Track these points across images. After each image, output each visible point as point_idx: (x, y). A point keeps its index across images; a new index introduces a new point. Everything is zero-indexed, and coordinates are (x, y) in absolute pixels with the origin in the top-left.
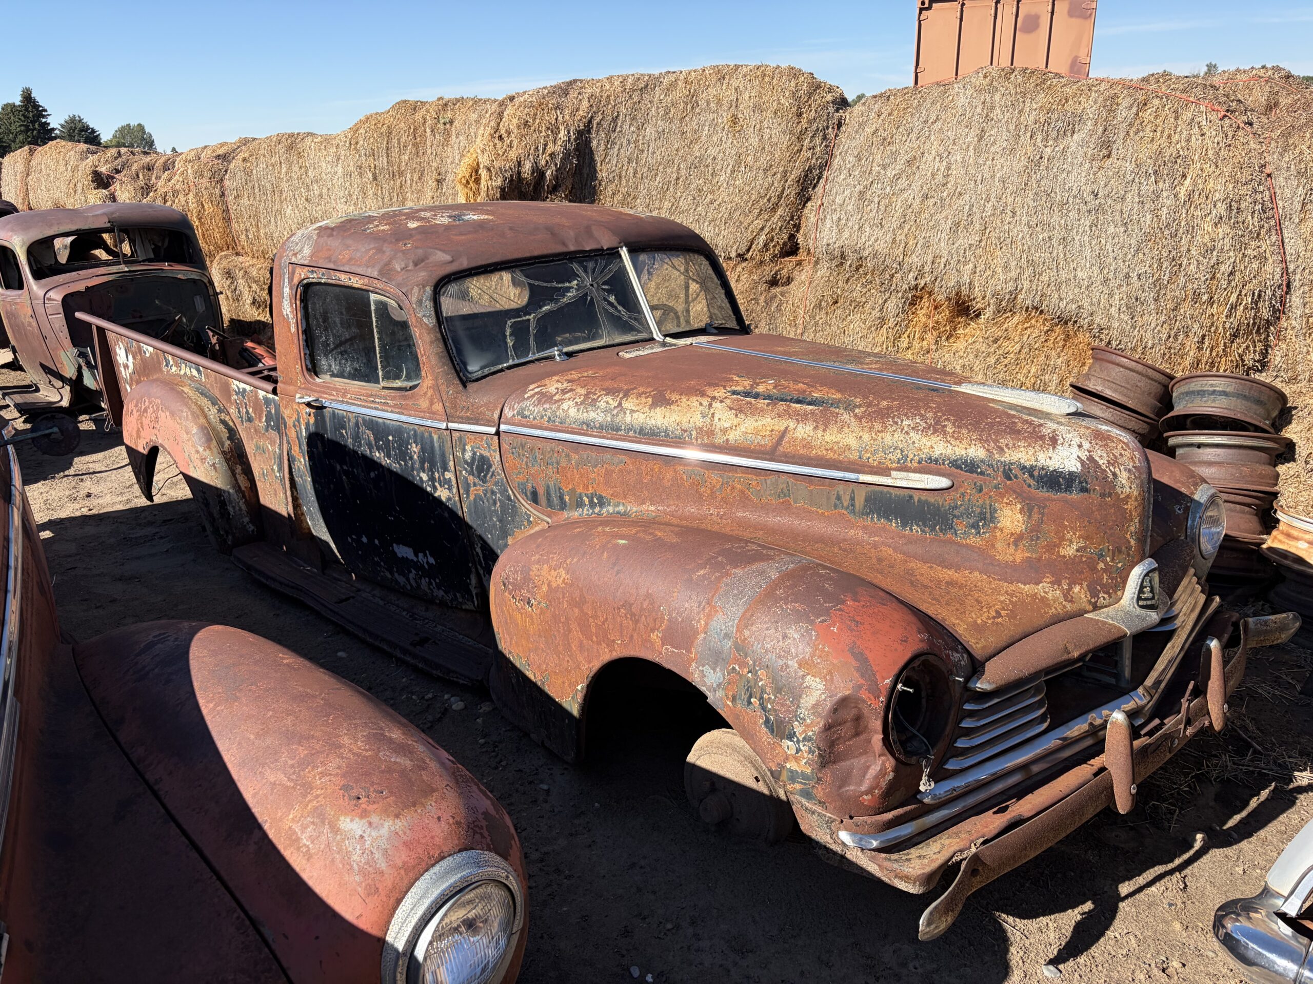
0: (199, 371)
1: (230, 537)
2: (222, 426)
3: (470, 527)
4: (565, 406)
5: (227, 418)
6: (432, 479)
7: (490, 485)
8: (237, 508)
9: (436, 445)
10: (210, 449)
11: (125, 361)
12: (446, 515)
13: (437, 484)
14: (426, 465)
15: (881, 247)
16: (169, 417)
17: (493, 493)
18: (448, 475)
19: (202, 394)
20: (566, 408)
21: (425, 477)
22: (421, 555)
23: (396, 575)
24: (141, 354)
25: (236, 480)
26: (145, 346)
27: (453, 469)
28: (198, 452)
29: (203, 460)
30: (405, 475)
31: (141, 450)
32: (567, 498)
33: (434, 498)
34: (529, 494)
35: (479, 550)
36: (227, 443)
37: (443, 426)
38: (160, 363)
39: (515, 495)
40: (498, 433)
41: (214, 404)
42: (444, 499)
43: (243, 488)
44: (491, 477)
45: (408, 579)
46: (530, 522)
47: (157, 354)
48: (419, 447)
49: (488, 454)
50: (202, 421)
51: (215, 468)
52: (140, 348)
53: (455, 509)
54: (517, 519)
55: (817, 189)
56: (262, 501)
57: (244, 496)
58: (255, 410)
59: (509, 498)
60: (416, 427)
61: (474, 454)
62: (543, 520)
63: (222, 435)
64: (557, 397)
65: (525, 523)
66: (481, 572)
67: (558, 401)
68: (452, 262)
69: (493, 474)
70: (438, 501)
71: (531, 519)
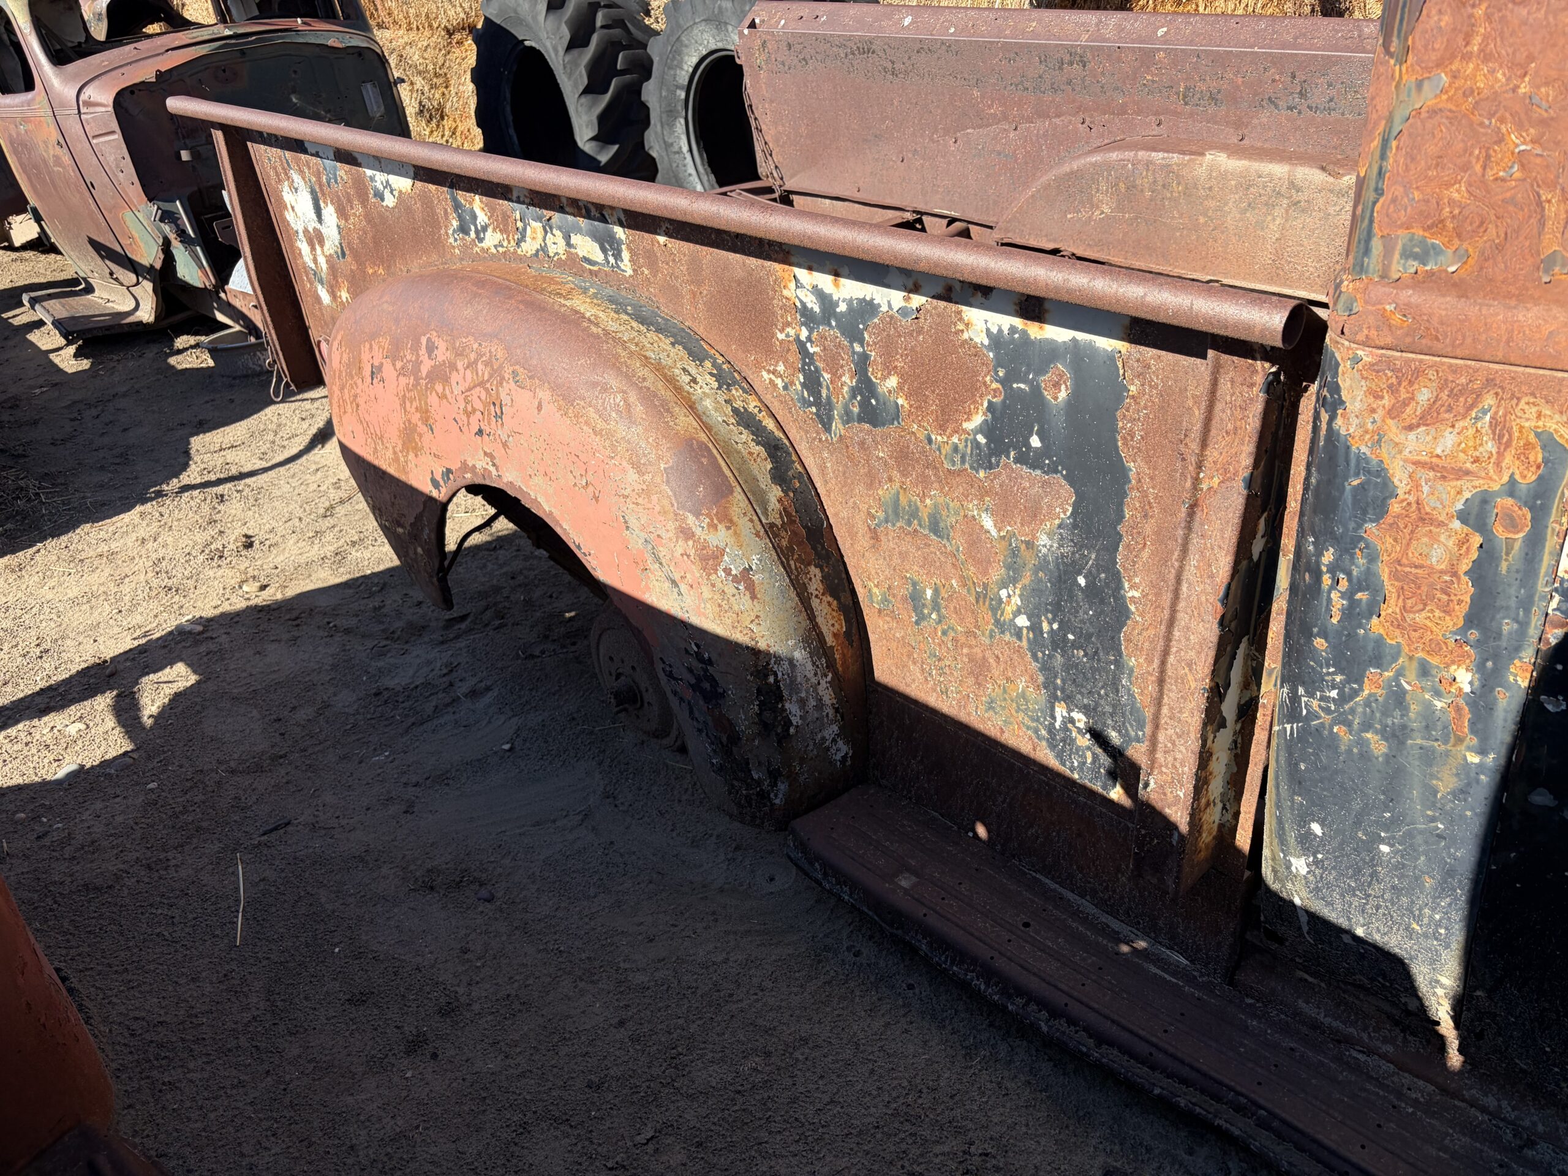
0: (608, 243)
1: (782, 787)
2: (746, 436)
5: (752, 405)
8: (812, 703)
10: (730, 524)
11: (313, 224)
16: (549, 408)
19: (642, 321)
24: (364, 201)
25: (812, 617)
26: (380, 177)
28: (687, 534)
29: (710, 559)
31: (428, 488)
36: (775, 493)
38: (434, 223)
41: (698, 356)
43: (830, 640)
47: (426, 201)
50: (684, 421)
51: (751, 588)
52: (361, 188)
56: (885, 671)
57: (831, 665)
63: (754, 468)
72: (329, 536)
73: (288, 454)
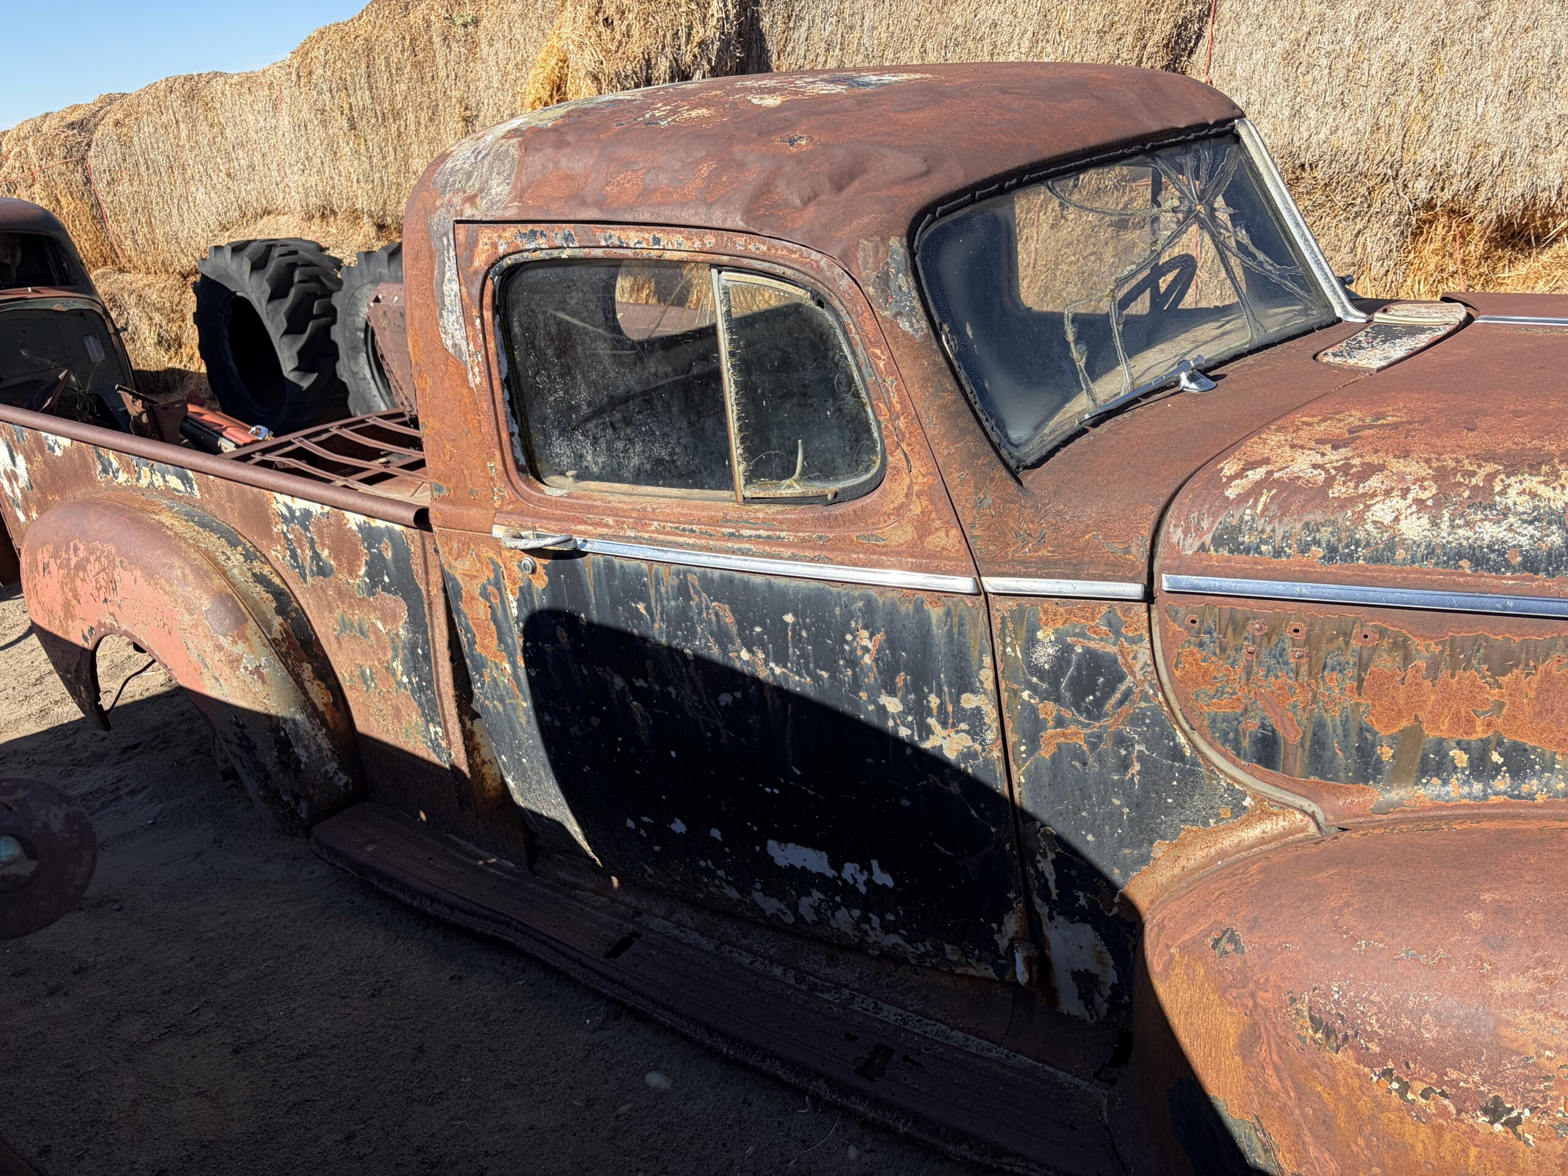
0: (185, 479)
1: (304, 805)
2: (259, 588)
3: (1031, 819)
4: (1382, 511)
5: (266, 570)
6: (919, 710)
7: (1112, 722)
8: (314, 748)
9: (938, 632)
10: (246, 639)
11: (10, 467)
12: (954, 788)
13: (932, 721)
14: (900, 679)
15: (1345, 139)
16: (140, 581)
17: (1121, 740)
18: (969, 701)
19: (203, 525)
20: (1387, 520)
21: (893, 705)
22: (850, 870)
23: (758, 897)
24: (42, 452)
25: (305, 693)
26: (51, 438)
27: (990, 685)
28: (220, 648)
29: (234, 662)
30: (831, 701)
31: (80, 642)
32: (1386, 753)
33: (924, 753)
34: (1246, 743)
35: (1046, 867)
36: (277, 621)
37: (965, 584)
38: (87, 467)
39: (1195, 747)
40: (1149, 597)
41: (233, 544)
42: (951, 754)
43: (321, 708)
44: (1121, 703)
45: (794, 908)
46: (1238, 809)
47: (80, 451)
48: (880, 636)
49: (1112, 649)
50: (218, 582)
51: (261, 677)
52: (40, 444)
53: (985, 778)
54: (1198, 802)
55: (1194, 57)
56: (361, 726)
57: (324, 723)
58: (336, 553)
59: (1176, 753)
60: (873, 592)
61: (1066, 650)
62: (1285, 806)
63: (264, 608)
64: (1338, 491)
65: (1225, 812)
66: (1043, 910)
67: (1351, 501)
68: (927, 173)
69: (1126, 695)
70: (935, 762)
71: (1248, 802)
72: (37, 699)
73: (8, 640)
